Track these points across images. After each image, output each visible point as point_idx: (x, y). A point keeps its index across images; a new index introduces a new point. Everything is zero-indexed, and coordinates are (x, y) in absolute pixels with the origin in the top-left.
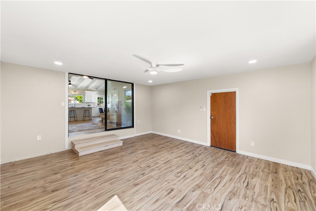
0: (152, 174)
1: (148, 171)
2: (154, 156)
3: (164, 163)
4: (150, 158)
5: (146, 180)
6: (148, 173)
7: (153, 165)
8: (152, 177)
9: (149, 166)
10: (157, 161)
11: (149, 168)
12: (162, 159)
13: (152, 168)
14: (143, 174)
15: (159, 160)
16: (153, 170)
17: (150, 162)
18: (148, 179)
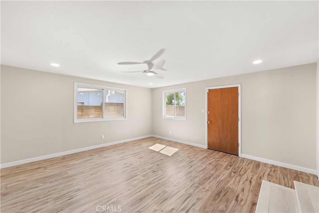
0: (151, 166)
1: (154, 168)
2: (146, 189)
3: (136, 176)
4: (154, 183)
5: (155, 162)
6: (154, 166)
7: (150, 173)
8: (151, 164)
9: (154, 172)
10: (144, 178)
11: (154, 170)
12: (136, 182)
13: (151, 170)
14: (158, 165)
15: (141, 181)
16: (150, 169)
17: (153, 177)
18: (154, 163)
